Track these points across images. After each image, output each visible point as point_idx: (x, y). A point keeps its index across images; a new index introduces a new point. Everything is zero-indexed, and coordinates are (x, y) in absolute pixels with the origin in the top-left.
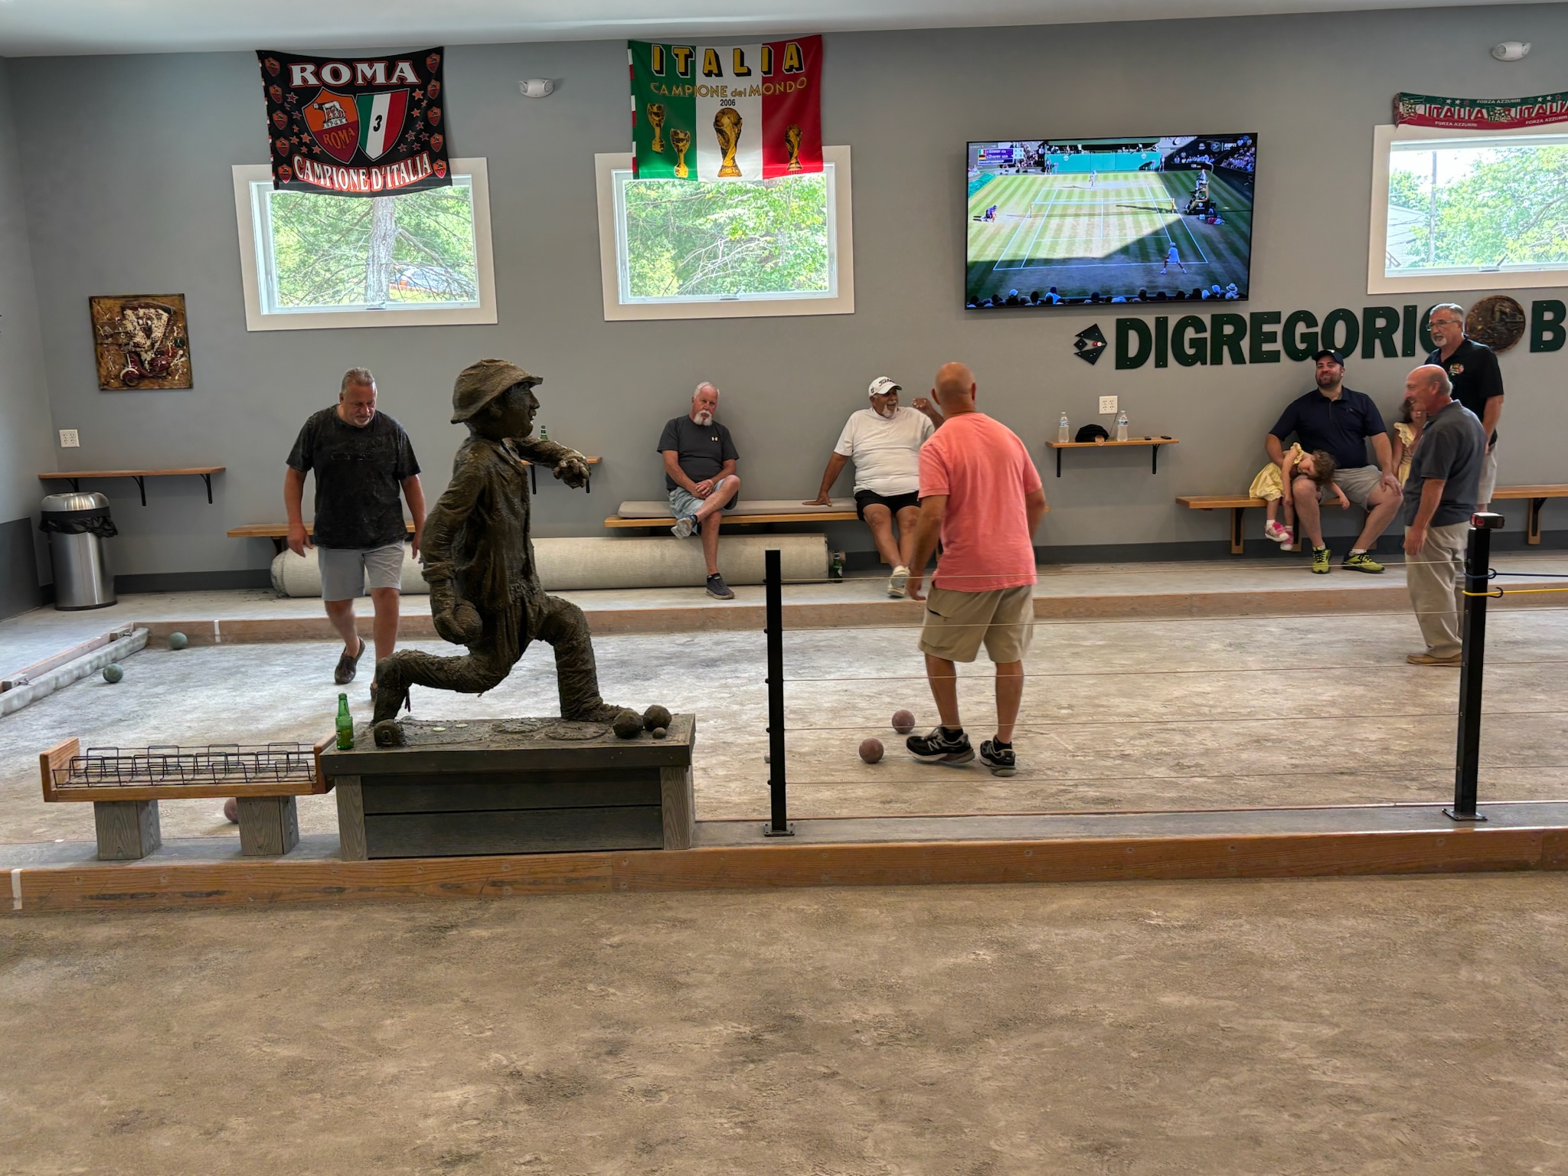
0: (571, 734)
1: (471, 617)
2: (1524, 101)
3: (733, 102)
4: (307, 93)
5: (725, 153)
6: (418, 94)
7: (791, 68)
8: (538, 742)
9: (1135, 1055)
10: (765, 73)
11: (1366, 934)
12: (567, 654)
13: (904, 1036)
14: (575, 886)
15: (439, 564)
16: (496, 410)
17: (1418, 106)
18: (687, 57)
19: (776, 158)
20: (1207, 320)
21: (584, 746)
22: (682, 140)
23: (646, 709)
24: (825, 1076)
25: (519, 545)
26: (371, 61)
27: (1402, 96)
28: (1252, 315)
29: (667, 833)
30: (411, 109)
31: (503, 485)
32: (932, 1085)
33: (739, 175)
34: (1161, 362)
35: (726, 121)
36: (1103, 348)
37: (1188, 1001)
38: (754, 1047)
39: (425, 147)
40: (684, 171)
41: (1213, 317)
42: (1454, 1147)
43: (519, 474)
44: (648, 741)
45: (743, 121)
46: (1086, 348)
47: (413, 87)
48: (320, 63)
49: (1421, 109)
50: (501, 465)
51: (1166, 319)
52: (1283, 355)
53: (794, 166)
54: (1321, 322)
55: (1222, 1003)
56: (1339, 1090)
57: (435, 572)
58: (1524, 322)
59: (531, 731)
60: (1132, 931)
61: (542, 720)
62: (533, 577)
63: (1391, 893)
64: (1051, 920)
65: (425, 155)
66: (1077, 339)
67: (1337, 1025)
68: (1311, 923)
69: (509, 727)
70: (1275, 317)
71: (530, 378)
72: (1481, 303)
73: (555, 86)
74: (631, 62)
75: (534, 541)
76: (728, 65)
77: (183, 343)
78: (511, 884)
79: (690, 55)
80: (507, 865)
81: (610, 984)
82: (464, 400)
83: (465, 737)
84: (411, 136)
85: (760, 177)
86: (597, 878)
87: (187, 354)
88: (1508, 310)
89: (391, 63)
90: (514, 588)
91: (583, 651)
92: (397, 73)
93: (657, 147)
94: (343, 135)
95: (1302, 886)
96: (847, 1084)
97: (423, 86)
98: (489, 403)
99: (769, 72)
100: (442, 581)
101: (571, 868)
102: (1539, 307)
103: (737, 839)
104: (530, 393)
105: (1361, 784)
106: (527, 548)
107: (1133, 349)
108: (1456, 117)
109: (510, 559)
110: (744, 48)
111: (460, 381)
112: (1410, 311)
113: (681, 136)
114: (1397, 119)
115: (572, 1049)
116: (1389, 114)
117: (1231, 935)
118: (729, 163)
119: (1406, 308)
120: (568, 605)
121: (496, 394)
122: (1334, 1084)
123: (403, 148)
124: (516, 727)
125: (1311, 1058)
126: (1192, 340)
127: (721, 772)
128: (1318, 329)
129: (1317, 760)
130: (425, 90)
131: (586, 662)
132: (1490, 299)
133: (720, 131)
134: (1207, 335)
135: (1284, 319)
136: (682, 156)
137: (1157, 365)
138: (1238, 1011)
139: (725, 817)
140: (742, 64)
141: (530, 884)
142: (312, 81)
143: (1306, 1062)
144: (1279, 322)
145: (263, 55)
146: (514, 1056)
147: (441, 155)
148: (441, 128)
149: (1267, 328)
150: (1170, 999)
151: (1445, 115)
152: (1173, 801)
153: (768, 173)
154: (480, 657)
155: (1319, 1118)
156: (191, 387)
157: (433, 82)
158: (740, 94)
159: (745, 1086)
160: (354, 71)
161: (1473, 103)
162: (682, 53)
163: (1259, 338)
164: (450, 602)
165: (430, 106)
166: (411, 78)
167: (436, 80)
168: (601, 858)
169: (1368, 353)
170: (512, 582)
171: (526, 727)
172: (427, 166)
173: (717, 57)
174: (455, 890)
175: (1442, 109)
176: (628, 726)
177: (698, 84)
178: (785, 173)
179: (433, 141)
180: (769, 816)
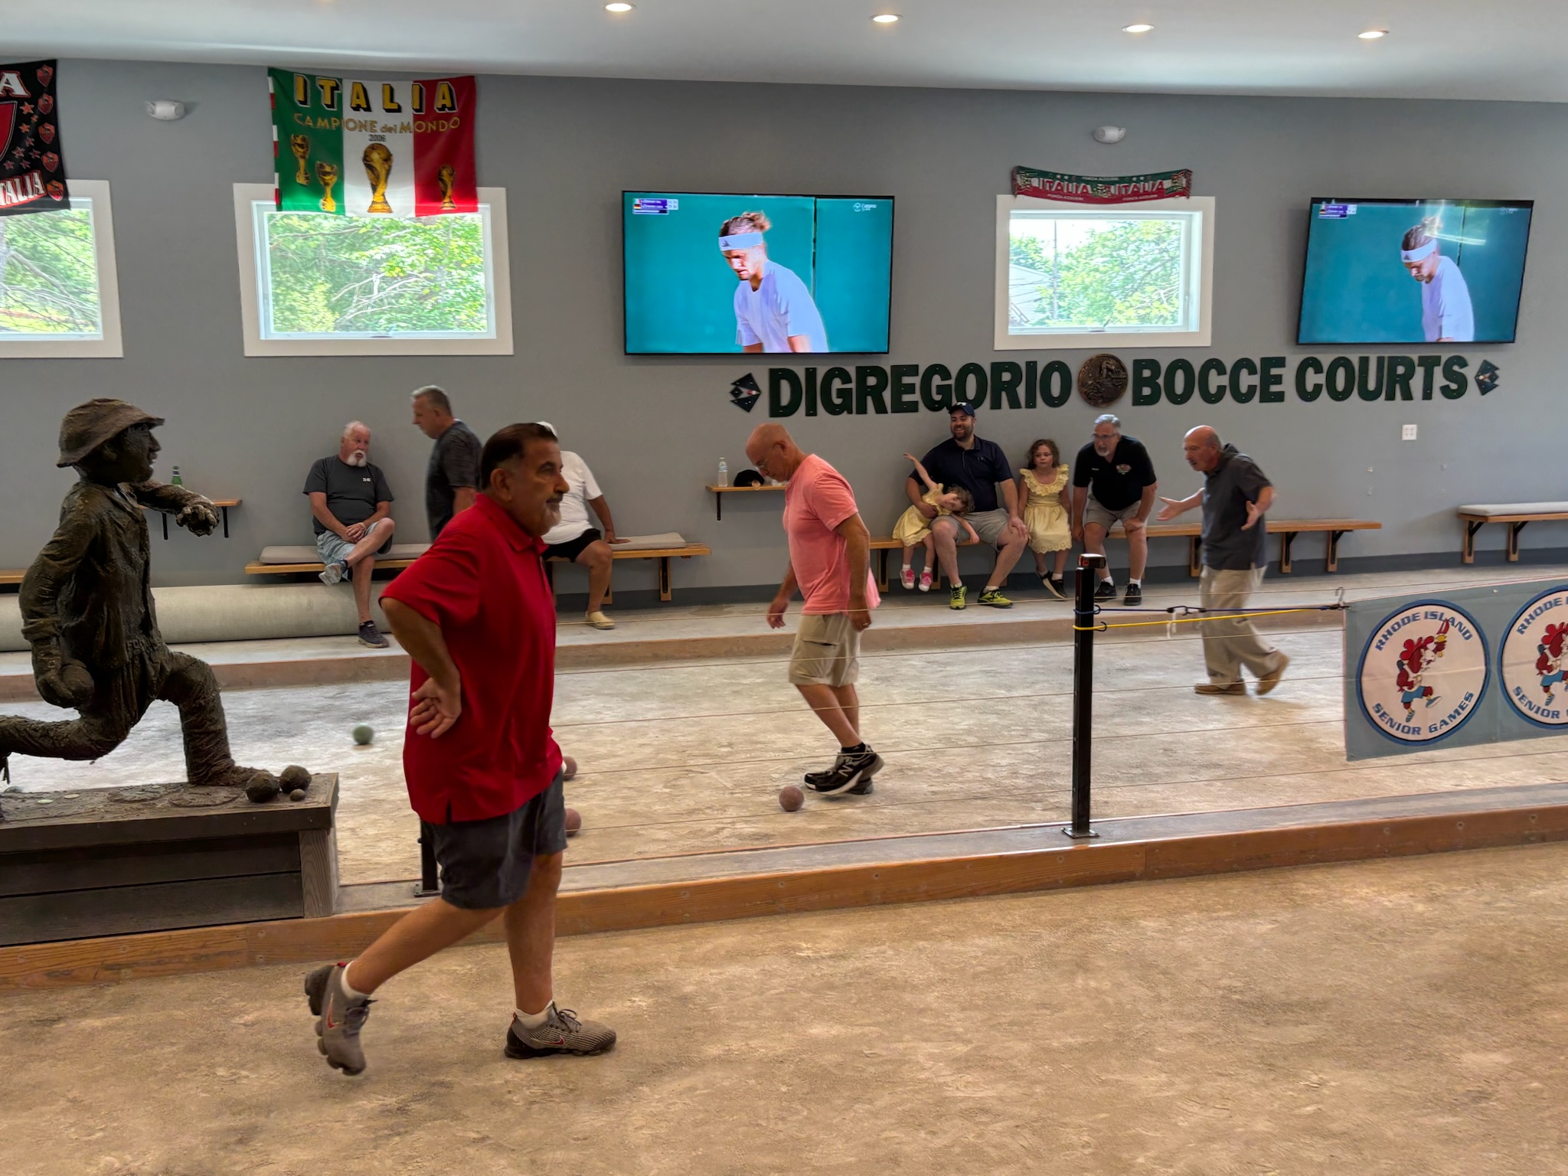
0: (201, 801)
1: (80, 676)
2: (1122, 180)
3: (383, 138)
5: (374, 188)
6: (27, 108)
7: (444, 107)
8: (162, 810)
9: (784, 1089)
10: (416, 110)
11: (996, 952)
12: (193, 714)
13: (557, 1091)
14: (206, 962)
15: (41, 621)
16: (108, 452)
17: (1033, 180)
18: (333, 89)
19: (430, 195)
20: (852, 371)
21: (213, 813)
22: (328, 173)
23: (283, 769)
24: (475, 1141)
25: (137, 597)
27: (1020, 170)
28: (893, 367)
29: (308, 900)
30: (18, 123)
31: (118, 534)
32: (585, 1140)
33: (390, 211)
34: (811, 411)
35: (376, 156)
36: (757, 396)
37: (836, 1030)
38: (403, 1119)
39: (36, 165)
40: (330, 204)
41: (858, 369)
42: (1070, 1147)
43: (137, 521)
44: (285, 805)
45: (393, 158)
46: (743, 396)
47: (21, 100)
49: (1035, 182)
50: (116, 513)
51: (815, 369)
52: (921, 406)
53: (447, 205)
54: (954, 373)
55: (866, 1029)
56: (971, 1104)
57: (37, 629)
58: (1126, 379)
59: (153, 799)
60: (781, 965)
61: (166, 786)
62: (153, 632)
63: (1018, 910)
64: (705, 961)
65: (36, 175)
66: (733, 387)
67: (969, 1041)
68: (948, 945)
69: (128, 795)
70: (913, 370)
71: (151, 419)
72: (1091, 360)
73: (186, 110)
74: (271, 90)
75: (156, 592)
76: (376, 99)
78: (128, 966)
79: (337, 88)
80: (124, 947)
81: (243, 1066)
82: (72, 441)
83: (75, 809)
84: (19, 153)
85: (413, 214)
86: (230, 953)
88: (1113, 367)
90: (132, 643)
91: (212, 711)
92: (3, 84)
93: (301, 179)
95: (939, 910)
96: (499, 1148)
97: (33, 100)
98: (102, 446)
99: (420, 110)
100: (46, 640)
101: (201, 944)
102: (1139, 365)
103: (384, 903)
104: (150, 434)
105: (993, 807)
106: (146, 600)
107: (785, 398)
108: (1065, 191)
109: (128, 614)
110: (394, 84)
111: (69, 421)
112: (1032, 366)
113: (328, 169)
114: (1016, 190)
115: (194, 1142)
116: (1008, 185)
117: (874, 962)
118: (379, 199)
119: (1028, 364)
120: (194, 662)
121: (109, 436)
122: (963, 1100)
123: (9, 165)
124: (137, 795)
125: (946, 1075)
126: (839, 390)
127: (371, 832)
128: (952, 382)
129: (955, 786)
130: (36, 104)
131: (215, 722)
132: (1098, 357)
133: (369, 166)
134: (852, 386)
135: (921, 371)
136: (329, 190)
137: (808, 414)
138: (880, 1037)
139: (375, 879)
140: (392, 100)
141: (153, 964)
143: (941, 1080)
144: (917, 375)
146: (128, 1158)
147: (56, 176)
148: (56, 146)
149: (906, 380)
150: (818, 1030)
151: (1057, 189)
152: (823, 832)
153: (420, 211)
154: (92, 721)
155: (953, 1132)
157: (45, 97)
158: (390, 130)
159: (389, 1162)
161: (1079, 179)
162: (328, 85)
163: (900, 389)
164: (56, 662)
165: (41, 123)
166: (19, 90)
167: (48, 94)
168: (236, 931)
169: (996, 405)
170: (129, 638)
171: (148, 795)
172: (39, 186)
173: (365, 91)
174: (63, 978)
175: (1053, 182)
176: (263, 789)
177: (345, 117)
178: (439, 211)
179: (45, 160)
180: (420, 876)
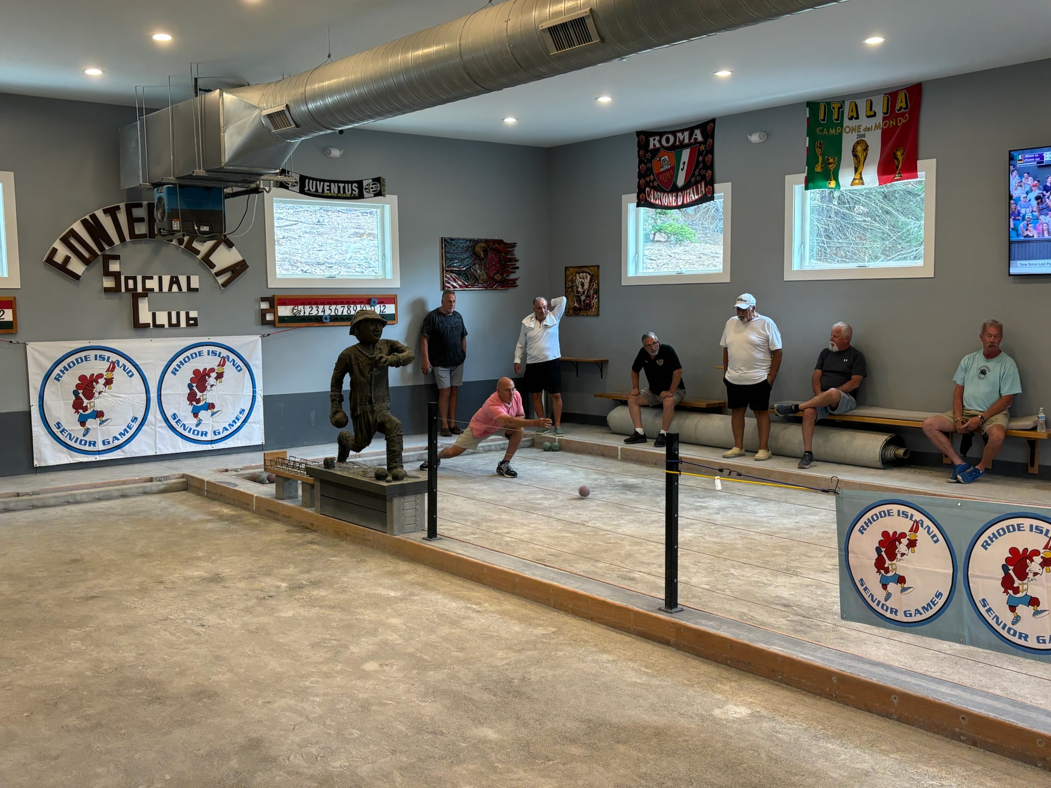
3: (864, 136)
4: (656, 152)
5: (856, 170)
6: (702, 148)
7: (901, 108)
10: (884, 114)
18: (839, 108)
19: (887, 170)
22: (831, 163)
25: (366, 390)
26: (682, 131)
29: (388, 526)
30: (698, 156)
33: (863, 184)
35: (859, 148)
39: (703, 178)
40: (833, 184)
45: (869, 148)
47: (700, 143)
48: (661, 134)
53: (898, 175)
65: (703, 183)
73: (767, 136)
76: (862, 112)
77: (597, 292)
78: (350, 536)
79: (841, 107)
80: (351, 528)
84: (697, 173)
85: (876, 184)
87: (598, 297)
89: (691, 130)
90: (362, 408)
92: (694, 136)
93: (818, 169)
94: (668, 174)
97: (704, 143)
99: (887, 113)
109: (361, 396)
110: (872, 98)
113: (831, 161)
118: (858, 177)
123: (693, 180)
130: (706, 145)
133: (855, 156)
136: (832, 174)
140: (871, 110)
142: (658, 145)
145: (639, 133)
147: (711, 183)
148: (711, 166)
153: (881, 181)
156: (598, 315)
157: (710, 140)
160: (675, 137)
162: (836, 106)
165: (706, 154)
166: (700, 139)
167: (711, 138)
170: (361, 405)
172: (703, 189)
173: (856, 106)
177: (844, 126)
178: (892, 181)
179: (707, 175)
